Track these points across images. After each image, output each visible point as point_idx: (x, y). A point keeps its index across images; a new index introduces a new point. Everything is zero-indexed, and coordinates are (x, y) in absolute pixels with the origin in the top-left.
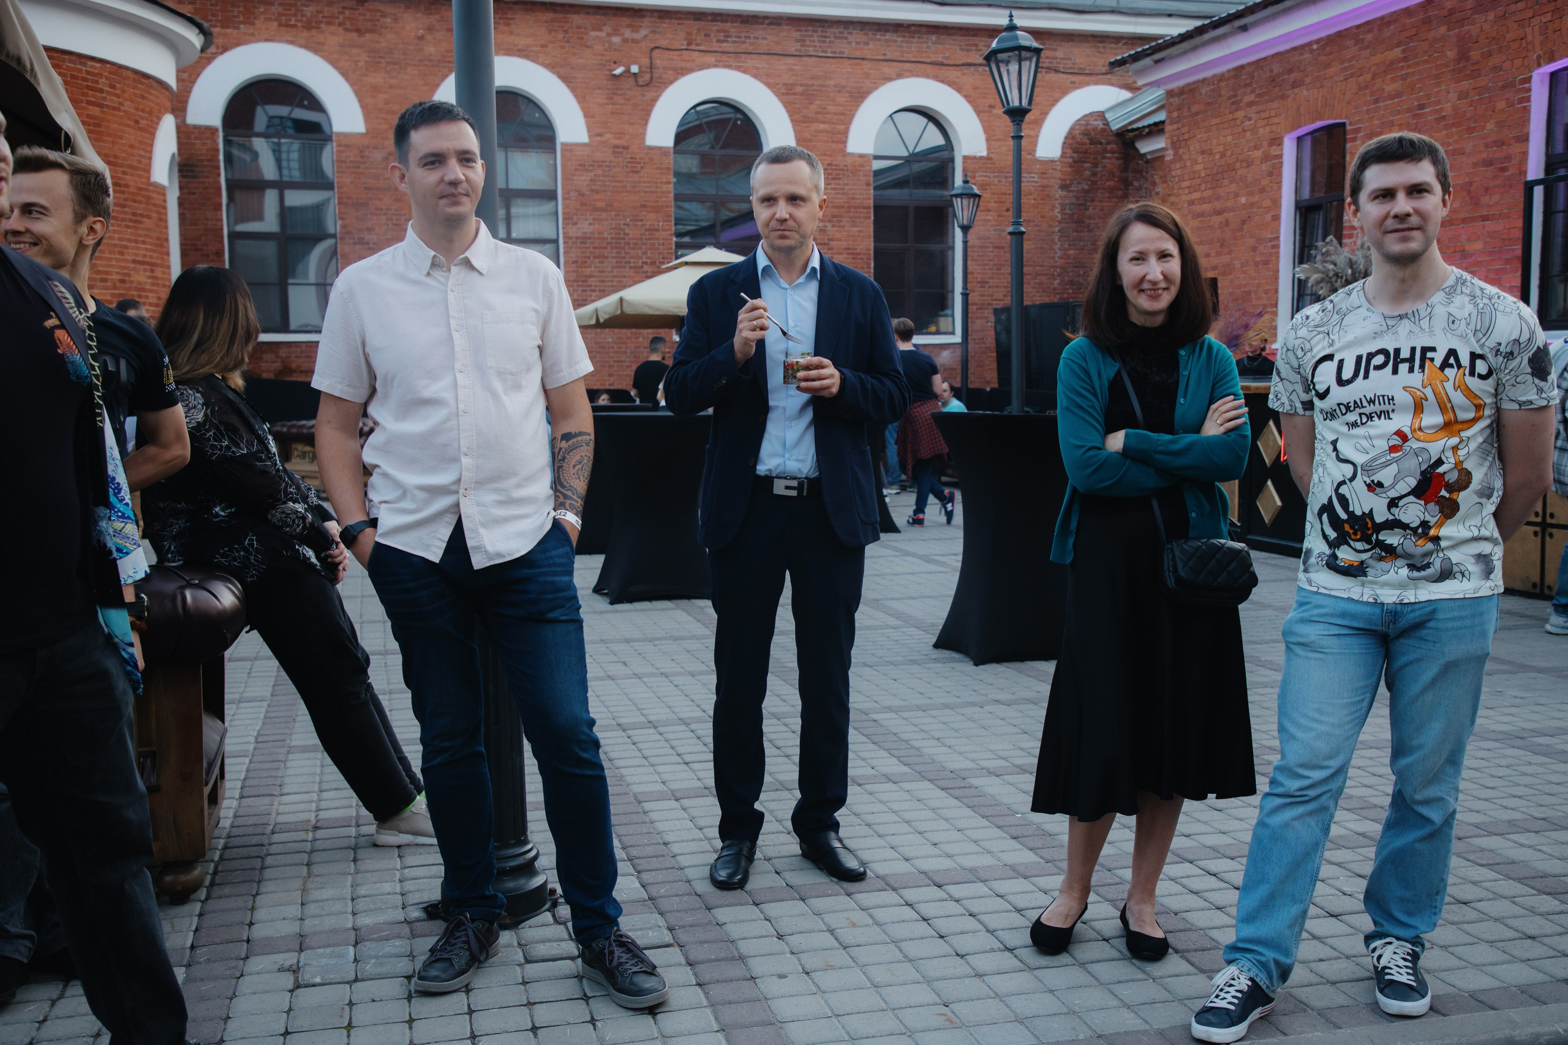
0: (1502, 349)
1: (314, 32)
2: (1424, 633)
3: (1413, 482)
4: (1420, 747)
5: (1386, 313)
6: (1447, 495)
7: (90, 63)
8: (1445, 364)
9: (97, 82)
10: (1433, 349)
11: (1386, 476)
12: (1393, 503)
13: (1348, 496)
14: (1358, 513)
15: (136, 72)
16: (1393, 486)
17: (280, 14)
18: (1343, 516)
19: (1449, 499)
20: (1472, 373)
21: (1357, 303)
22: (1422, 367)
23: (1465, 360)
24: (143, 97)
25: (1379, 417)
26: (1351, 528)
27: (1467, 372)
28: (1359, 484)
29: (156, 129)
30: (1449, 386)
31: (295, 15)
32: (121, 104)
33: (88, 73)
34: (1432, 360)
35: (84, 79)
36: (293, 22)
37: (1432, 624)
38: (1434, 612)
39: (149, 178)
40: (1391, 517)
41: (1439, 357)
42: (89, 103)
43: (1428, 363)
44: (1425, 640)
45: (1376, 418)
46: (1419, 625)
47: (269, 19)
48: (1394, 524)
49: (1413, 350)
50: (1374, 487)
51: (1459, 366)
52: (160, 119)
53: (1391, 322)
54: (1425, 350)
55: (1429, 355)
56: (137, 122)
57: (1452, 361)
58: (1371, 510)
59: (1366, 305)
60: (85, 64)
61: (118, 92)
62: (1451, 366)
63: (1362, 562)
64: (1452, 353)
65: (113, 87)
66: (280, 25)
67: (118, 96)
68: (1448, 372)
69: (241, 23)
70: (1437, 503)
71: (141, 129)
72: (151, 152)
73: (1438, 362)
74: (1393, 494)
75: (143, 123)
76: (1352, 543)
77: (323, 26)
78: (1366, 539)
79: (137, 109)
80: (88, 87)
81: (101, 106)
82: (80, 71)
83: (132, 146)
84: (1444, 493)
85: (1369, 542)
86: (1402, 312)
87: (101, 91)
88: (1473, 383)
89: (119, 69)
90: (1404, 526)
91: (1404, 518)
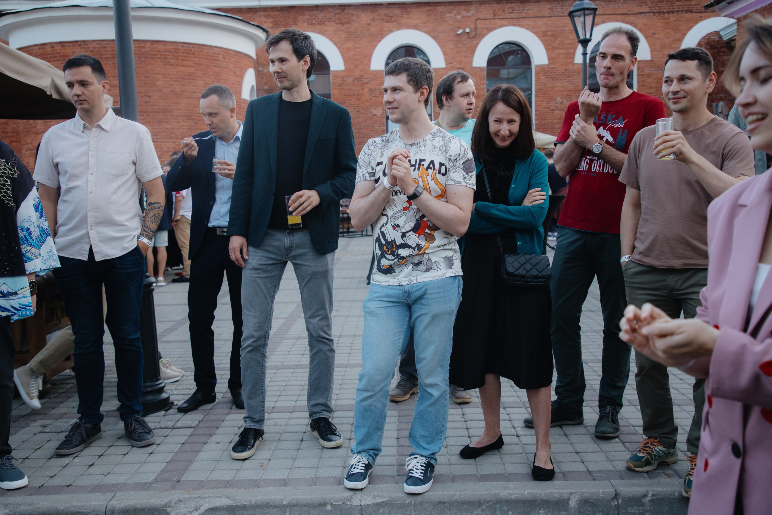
0: (452, 158)
1: (322, 26)
2: (423, 301)
3: (413, 225)
4: (424, 359)
5: (406, 143)
6: (429, 232)
7: (215, 49)
8: (428, 168)
9: (218, 57)
10: (424, 160)
11: (400, 221)
12: (404, 235)
13: (385, 232)
14: (389, 240)
15: (235, 51)
16: (403, 227)
17: (308, 19)
18: (384, 242)
19: (430, 234)
20: (439, 173)
21: (395, 138)
22: (419, 168)
23: (437, 166)
24: (238, 62)
25: (400, 193)
26: (387, 248)
27: (437, 172)
28: (389, 226)
29: (244, 75)
30: (429, 178)
31: (315, 19)
32: (228, 65)
33: (214, 53)
34: (423, 165)
35: (213, 56)
36: (314, 22)
37: (426, 296)
38: (426, 290)
39: (240, 97)
40: (403, 242)
41: (426, 164)
42: (214, 66)
43: (421, 166)
44: (424, 304)
45: (399, 194)
46: (420, 298)
47: (304, 22)
48: (404, 246)
49: (416, 160)
50: (396, 227)
51: (434, 169)
52: (246, 71)
53: (408, 147)
54: (421, 160)
55: (422, 163)
56: (235, 73)
57: (431, 166)
58: (395, 239)
59: (399, 139)
60: (212, 50)
61: (227, 60)
62: (431, 168)
63: (391, 265)
64: (432, 162)
65: (225, 58)
66: (308, 24)
67: (226, 62)
68: (430, 171)
69: (292, 25)
70: (424, 235)
71: (237, 76)
72: (241, 85)
73: (425, 166)
74: (404, 230)
75: (238, 73)
76: (387, 256)
77: (326, 23)
78: (393, 254)
79: (235, 67)
80: (214, 60)
81: (219, 67)
82: (210, 53)
83: (233, 84)
84: (427, 231)
85: (394, 256)
86: (413, 142)
87: (219, 61)
88: (439, 177)
89: (227, 51)
90: (409, 247)
91: (409, 243)
